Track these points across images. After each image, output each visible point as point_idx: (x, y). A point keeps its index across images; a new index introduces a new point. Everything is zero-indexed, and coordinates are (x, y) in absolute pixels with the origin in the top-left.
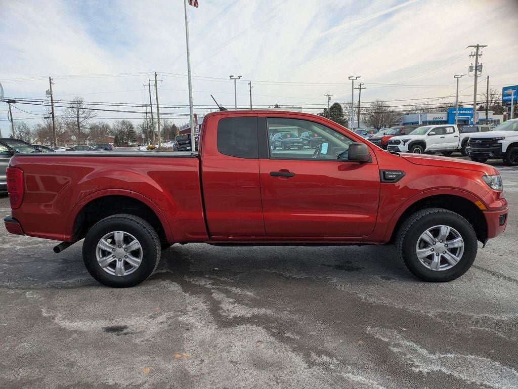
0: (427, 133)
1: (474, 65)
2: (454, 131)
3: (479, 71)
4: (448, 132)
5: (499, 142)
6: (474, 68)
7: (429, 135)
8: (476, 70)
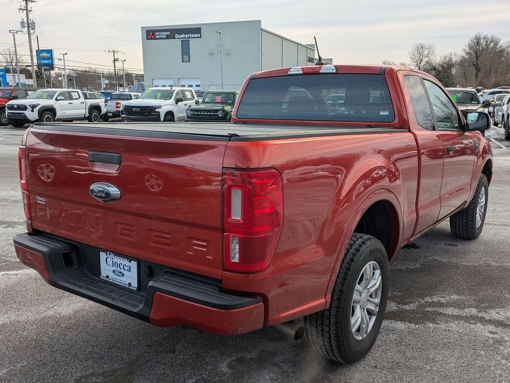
0: (55, 97)
1: (25, 21)
2: (80, 97)
3: (32, 29)
4: (74, 97)
5: (157, 110)
6: (26, 25)
7: (57, 100)
8: (29, 27)
